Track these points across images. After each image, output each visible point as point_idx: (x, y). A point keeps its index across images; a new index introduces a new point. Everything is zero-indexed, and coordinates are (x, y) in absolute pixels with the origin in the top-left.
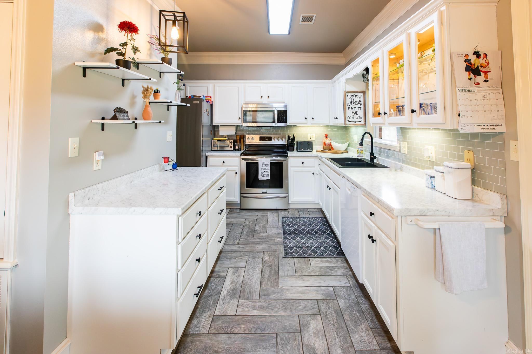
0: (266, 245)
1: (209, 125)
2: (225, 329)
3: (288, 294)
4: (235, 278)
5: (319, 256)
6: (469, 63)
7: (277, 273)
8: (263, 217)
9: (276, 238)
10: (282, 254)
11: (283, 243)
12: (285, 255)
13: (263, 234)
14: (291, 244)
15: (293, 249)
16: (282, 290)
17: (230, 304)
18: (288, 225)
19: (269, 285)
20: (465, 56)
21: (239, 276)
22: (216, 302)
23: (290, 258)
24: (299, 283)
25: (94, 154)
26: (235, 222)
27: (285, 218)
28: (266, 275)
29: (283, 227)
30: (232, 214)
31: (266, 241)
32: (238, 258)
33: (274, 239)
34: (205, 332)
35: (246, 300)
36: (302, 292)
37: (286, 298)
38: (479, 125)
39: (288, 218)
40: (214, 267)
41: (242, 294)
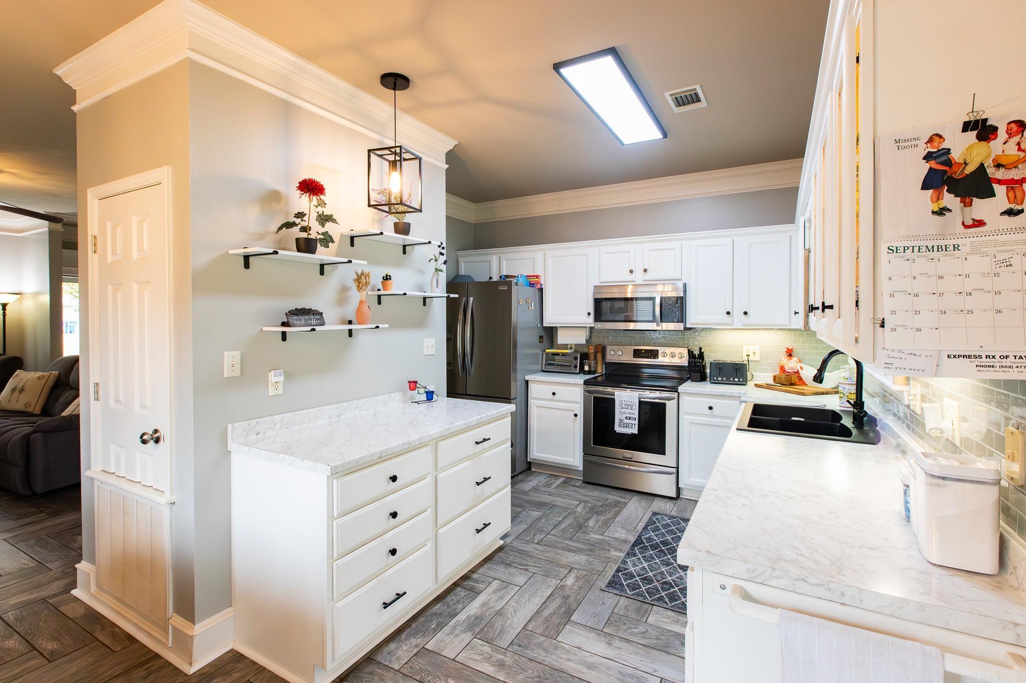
0: (585, 557)
1: (535, 325)
2: (423, 675)
3: (561, 658)
4: (493, 600)
5: (679, 608)
6: (941, 163)
7: (569, 613)
8: (616, 504)
9: (612, 550)
10: (603, 583)
11: (619, 563)
12: (607, 586)
13: (595, 536)
14: (636, 568)
15: (632, 579)
16: (556, 648)
17: (458, 639)
18: (657, 529)
19: (540, 631)
20: (931, 140)
21: (502, 598)
22: (441, 626)
23: (615, 594)
24: (597, 646)
25: (270, 373)
26: (559, 504)
27: (659, 514)
28: (546, 613)
29: (642, 532)
30: (563, 488)
31: (590, 550)
32: (521, 567)
33: (608, 550)
34: (396, 667)
35: (486, 642)
36: (591, 666)
37: (552, 664)
38: (969, 357)
39: (666, 516)
40: (473, 571)
41: (486, 629)
